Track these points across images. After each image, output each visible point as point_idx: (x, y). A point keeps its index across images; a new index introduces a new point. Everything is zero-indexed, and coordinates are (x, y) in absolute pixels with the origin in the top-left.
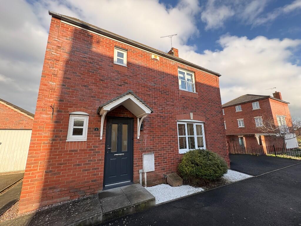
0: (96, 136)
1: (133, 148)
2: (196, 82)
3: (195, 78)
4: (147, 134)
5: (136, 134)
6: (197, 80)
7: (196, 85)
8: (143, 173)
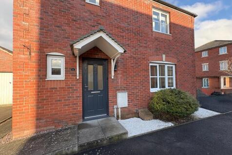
0: (72, 76)
1: (108, 86)
2: (170, 23)
3: (170, 19)
4: (121, 74)
5: (111, 74)
6: (172, 21)
7: (170, 26)
8: (117, 108)
